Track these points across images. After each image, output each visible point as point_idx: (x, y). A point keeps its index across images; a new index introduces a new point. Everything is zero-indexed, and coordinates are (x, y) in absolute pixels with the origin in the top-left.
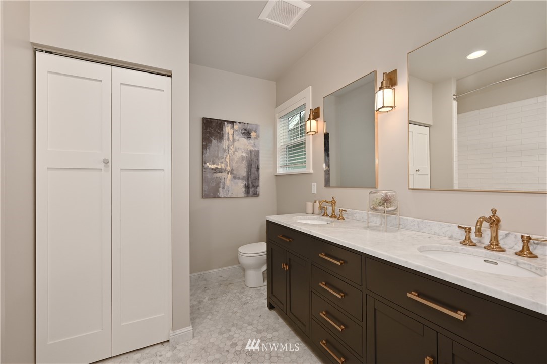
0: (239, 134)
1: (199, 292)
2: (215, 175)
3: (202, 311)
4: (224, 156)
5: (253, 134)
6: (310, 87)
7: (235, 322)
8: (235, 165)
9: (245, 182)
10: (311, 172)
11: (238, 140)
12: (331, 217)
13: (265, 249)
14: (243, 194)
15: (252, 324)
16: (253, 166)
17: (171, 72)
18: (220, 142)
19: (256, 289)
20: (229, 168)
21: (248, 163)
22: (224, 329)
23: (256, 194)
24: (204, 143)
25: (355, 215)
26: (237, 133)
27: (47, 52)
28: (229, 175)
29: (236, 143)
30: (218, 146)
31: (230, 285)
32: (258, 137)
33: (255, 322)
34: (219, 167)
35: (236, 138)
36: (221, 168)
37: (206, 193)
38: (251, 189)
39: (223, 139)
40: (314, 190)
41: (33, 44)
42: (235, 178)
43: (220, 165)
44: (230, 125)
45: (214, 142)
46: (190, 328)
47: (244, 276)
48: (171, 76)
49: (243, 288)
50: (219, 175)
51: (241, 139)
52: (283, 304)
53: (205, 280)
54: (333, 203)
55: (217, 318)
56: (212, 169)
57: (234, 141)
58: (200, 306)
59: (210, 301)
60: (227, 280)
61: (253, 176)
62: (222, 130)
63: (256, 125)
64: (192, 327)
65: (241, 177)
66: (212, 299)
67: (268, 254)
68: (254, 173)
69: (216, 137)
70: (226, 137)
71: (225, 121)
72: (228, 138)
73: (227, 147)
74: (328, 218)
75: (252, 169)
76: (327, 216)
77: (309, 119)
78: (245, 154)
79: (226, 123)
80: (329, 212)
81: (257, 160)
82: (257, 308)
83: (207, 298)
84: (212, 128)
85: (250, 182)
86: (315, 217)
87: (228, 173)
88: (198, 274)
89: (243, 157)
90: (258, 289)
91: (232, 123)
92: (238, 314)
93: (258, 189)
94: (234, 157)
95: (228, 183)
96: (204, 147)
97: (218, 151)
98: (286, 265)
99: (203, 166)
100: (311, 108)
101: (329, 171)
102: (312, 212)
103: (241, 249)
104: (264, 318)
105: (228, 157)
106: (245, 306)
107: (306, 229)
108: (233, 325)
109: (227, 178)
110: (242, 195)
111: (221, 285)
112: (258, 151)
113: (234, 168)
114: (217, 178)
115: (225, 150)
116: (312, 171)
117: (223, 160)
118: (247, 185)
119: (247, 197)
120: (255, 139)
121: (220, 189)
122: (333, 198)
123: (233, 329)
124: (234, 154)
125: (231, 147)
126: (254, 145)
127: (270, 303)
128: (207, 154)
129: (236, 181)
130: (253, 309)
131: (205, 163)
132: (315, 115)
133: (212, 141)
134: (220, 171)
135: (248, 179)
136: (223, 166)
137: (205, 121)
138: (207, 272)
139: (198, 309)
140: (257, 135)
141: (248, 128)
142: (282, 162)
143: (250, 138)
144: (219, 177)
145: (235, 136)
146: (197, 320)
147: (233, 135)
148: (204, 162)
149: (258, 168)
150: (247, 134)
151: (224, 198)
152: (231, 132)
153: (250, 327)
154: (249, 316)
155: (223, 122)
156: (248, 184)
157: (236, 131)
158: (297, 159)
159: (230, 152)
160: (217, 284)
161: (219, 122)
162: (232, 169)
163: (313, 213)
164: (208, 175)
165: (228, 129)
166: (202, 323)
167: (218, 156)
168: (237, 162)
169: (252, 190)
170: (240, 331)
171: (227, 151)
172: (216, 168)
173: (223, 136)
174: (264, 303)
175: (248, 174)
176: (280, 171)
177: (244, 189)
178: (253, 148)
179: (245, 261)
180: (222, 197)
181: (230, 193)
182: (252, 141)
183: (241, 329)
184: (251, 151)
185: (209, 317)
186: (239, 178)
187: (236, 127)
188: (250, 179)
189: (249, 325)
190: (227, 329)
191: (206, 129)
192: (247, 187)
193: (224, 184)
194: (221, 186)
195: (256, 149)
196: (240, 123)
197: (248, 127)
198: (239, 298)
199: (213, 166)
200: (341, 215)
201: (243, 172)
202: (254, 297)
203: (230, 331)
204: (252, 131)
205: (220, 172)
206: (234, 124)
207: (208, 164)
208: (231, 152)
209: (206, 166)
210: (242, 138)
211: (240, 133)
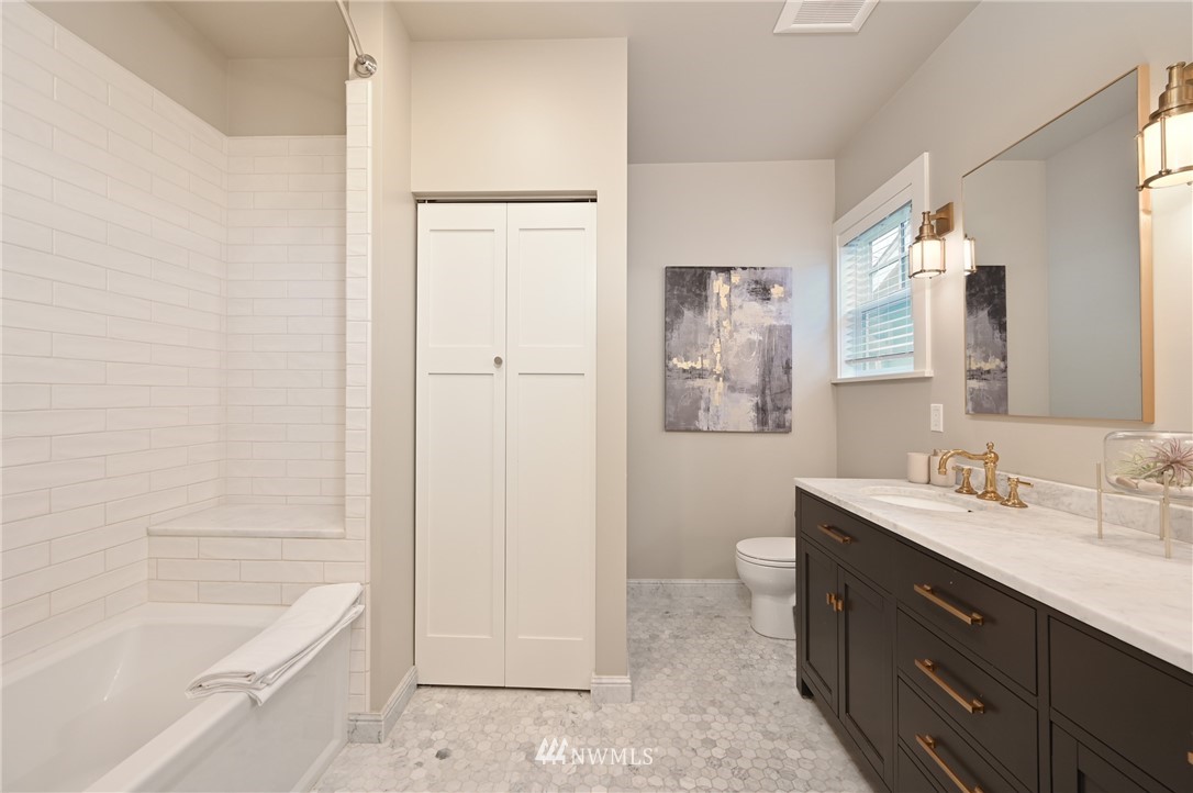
0: (742, 294)
1: (654, 616)
2: (690, 383)
3: (656, 655)
4: (710, 343)
5: (776, 291)
6: (926, 155)
7: (718, 697)
8: (732, 361)
9: (757, 399)
10: (926, 375)
11: (741, 307)
12: (982, 497)
13: (793, 555)
14: (751, 424)
15: (754, 714)
16: (776, 362)
17: (595, 193)
18: (701, 313)
19: (776, 641)
20: (721, 368)
21: (763, 356)
22: (692, 704)
23: (784, 426)
24: (667, 319)
25: (1066, 500)
26: (736, 291)
27: (430, 201)
28: (721, 384)
29: (736, 315)
30: (696, 323)
31: (718, 621)
32: (788, 294)
33: (763, 712)
34: (698, 366)
35: (736, 301)
36: (702, 369)
37: (672, 419)
38: (772, 413)
39: (707, 307)
40: (937, 421)
41: (415, 194)
42: (732, 389)
43: (700, 362)
44: (722, 276)
45: (688, 314)
46: (626, 680)
47: (750, 606)
48: (594, 200)
49: (746, 632)
50: (698, 382)
51: (746, 305)
52: (830, 691)
53: (669, 596)
54: (990, 458)
55: (682, 677)
56: (684, 371)
57: (730, 308)
58: (652, 645)
59: (672, 641)
60: (712, 607)
61: (775, 384)
62: (705, 289)
63: (785, 269)
64: (631, 679)
65: (746, 386)
66: (677, 637)
67: (798, 568)
68: (779, 379)
69: (692, 303)
70: (712, 301)
71: (711, 268)
72: (718, 304)
73: (714, 323)
74: (973, 498)
75: (774, 370)
76: (971, 492)
77: (919, 239)
78: (755, 337)
79: (713, 273)
80: (977, 482)
81: (787, 347)
82: (772, 684)
83: (667, 632)
84: (683, 286)
85: (768, 399)
86: (934, 491)
87: (718, 380)
88: (652, 581)
89: (751, 344)
90: (781, 642)
91: (727, 270)
92: (726, 684)
93: (787, 416)
94: (731, 343)
95: (716, 400)
96: (668, 327)
97: (696, 332)
98: (837, 599)
99: (666, 366)
100: (926, 210)
101: (1005, 370)
102: (925, 479)
103: (742, 546)
104: (785, 712)
105: (717, 344)
106: (744, 671)
107: (884, 517)
108: (713, 703)
109: (715, 390)
110: (750, 427)
111: (698, 614)
112: (789, 328)
113: (730, 367)
114: (693, 389)
115: (710, 330)
116: (928, 372)
117: (707, 351)
118: (760, 405)
119: (762, 432)
120: (780, 300)
121: (701, 413)
122: (990, 447)
123: (712, 710)
124: (731, 336)
125: (725, 323)
126: (780, 315)
127: (803, 681)
128: (674, 342)
129: (736, 395)
130: (763, 684)
131: (670, 359)
132: (940, 224)
133: (683, 313)
134: (701, 374)
135: (763, 392)
136: (707, 363)
137: (669, 274)
138: (673, 581)
139: (649, 649)
140: (785, 292)
141: (764, 278)
142: (850, 353)
143: (769, 299)
144: (699, 388)
145: (732, 297)
146: (644, 671)
147: (728, 296)
148: (668, 357)
149: (788, 368)
150: (762, 291)
151: (708, 432)
152: (726, 288)
153: (749, 719)
154: (751, 695)
155: (708, 271)
156: (764, 403)
157: (736, 287)
158: (895, 342)
159: (721, 334)
160: (691, 610)
161: (699, 272)
162: (727, 370)
163: (928, 483)
164: (676, 384)
165: (718, 285)
166: (651, 680)
167: (696, 343)
168: (737, 355)
169: (772, 417)
170: (725, 719)
171: (715, 331)
172: (693, 368)
173: (706, 300)
174: (789, 677)
175: (764, 380)
176: (847, 373)
177: (753, 414)
178: (775, 323)
179: (751, 573)
180: (705, 429)
181: (721, 422)
182: (772, 307)
183: (729, 715)
184: (771, 329)
185: (667, 670)
186: (741, 390)
187: (735, 278)
188: (767, 392)
189: (748, 713)
190: (699, 707)
191: (672, 289)
192: (762, 410)
193: (708, 401)
194: (703, 405)
195: (783, 323)
196: (744, 268)
197: (765, 276)
198: (734, 652)
199: (686, 365)
200: (1013, 495)
201: (752, 377)
202: (767, 657)
203: (704, 711)
204: (773, 283)
205: (701, 376)
206: (732, 272)
207: (675, 360)
208: (725, 333)
209: (671, 365)
210: (750, 300)
211: (744, 290)
